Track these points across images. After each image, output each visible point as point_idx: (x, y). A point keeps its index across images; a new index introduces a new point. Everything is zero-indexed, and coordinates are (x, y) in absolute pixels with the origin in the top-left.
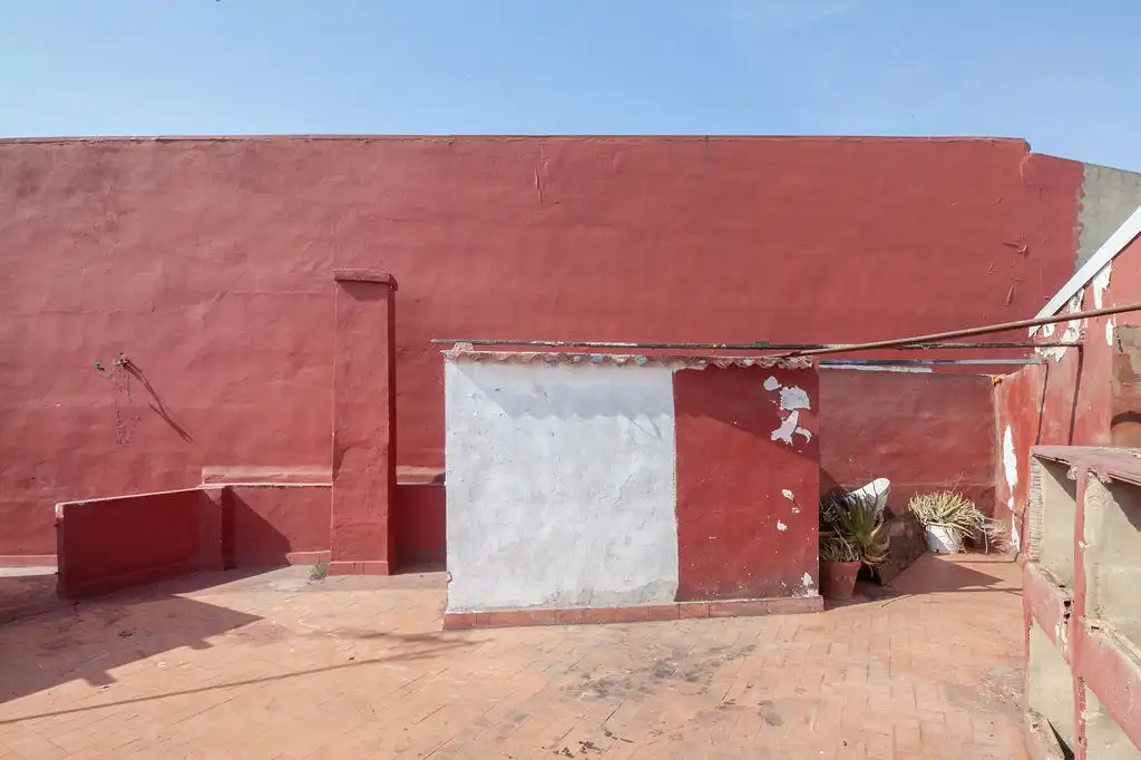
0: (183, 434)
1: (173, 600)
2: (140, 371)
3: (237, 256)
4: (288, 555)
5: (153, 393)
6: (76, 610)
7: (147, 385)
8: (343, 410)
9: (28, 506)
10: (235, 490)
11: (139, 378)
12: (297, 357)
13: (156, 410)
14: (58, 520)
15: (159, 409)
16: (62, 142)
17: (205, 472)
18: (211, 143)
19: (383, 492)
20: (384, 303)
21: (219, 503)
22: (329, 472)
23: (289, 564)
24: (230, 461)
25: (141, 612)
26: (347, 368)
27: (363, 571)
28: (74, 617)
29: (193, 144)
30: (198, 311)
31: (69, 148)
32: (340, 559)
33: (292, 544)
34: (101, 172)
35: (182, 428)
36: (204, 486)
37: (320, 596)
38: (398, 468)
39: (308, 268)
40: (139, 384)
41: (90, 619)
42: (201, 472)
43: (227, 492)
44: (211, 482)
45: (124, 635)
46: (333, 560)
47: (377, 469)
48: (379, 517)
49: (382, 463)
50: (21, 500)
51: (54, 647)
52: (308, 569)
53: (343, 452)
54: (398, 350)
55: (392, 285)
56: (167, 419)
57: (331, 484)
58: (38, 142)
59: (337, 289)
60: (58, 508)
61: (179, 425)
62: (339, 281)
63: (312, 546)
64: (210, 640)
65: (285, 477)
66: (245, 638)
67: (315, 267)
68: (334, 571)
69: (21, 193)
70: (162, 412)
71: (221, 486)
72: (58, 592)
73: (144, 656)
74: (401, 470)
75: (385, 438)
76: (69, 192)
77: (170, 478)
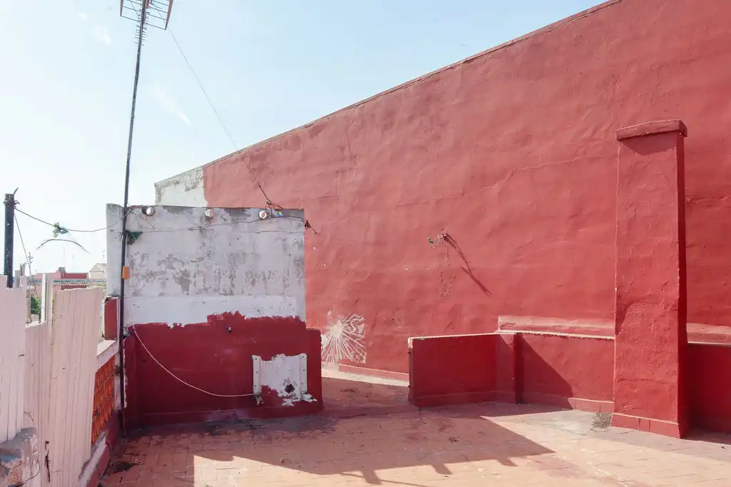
0: (485, 289)
1: (480, 420)
2: (455, 242)
3: (524, 138)
4: (570, 400)
5: (464, 258)
6: (420, 414)
7: (460, 253)
8: (626, 266)
9: (391, 338)
10: (524, 337)
11: (454, 246)
12: (578, 217)
13: (466, 272)
14: (410, 349)
15: (468, 270)
16: (406, 86)
17: (501, 320)
18: (502, 50)
19: (674, 348)
20: (672, 153)
21: (511, 347)
22: (611, 326)
23: (571, 408)
24: (520, 312)
25: (461, 425)
26: (630, 223)
27: (649, 428)
28: (419, 420)
29: (490, 56)
30: (496, 188)
31: (411, 88)
32: (624, 412)
33: (574, 390)
34: (428, 99)
35: (484, 284)
36: (498, 332)
37: (605, 445)
38: (688, 325)
39: (586, 135)
40: (453, 251)
41: (429, 422)
42: (497, 320)
43: (518, 338)
44: (506, 328)
45: (453, 440)
46: (616, 411)
47: (663, 325)
48: (668, 374)
49: (671, 321)
50: (387, 333)
51: (412, 438)
52: (590, 416)
53: (627, 306)
54: (688, 199)
55: (682, 131)
56: (473, 277)
57: (614, 338)
58: (393, 91)
59: (619, 148)
60: (410, 341)
61: (481, 281)
62: (621, 140)
63: (593, 394)
64: (513, 460)
65: (567, 328)
66: (543, 467)
67: (595, 132)
68: (618, 423)
69: (386, 127)
70: (469, 272)
71: (513, 332)
72: (409, 400)
73: (467, 459)
74: (691, 328)
75: (674, 293)
76: (411, 119)
77: (475, 324)
